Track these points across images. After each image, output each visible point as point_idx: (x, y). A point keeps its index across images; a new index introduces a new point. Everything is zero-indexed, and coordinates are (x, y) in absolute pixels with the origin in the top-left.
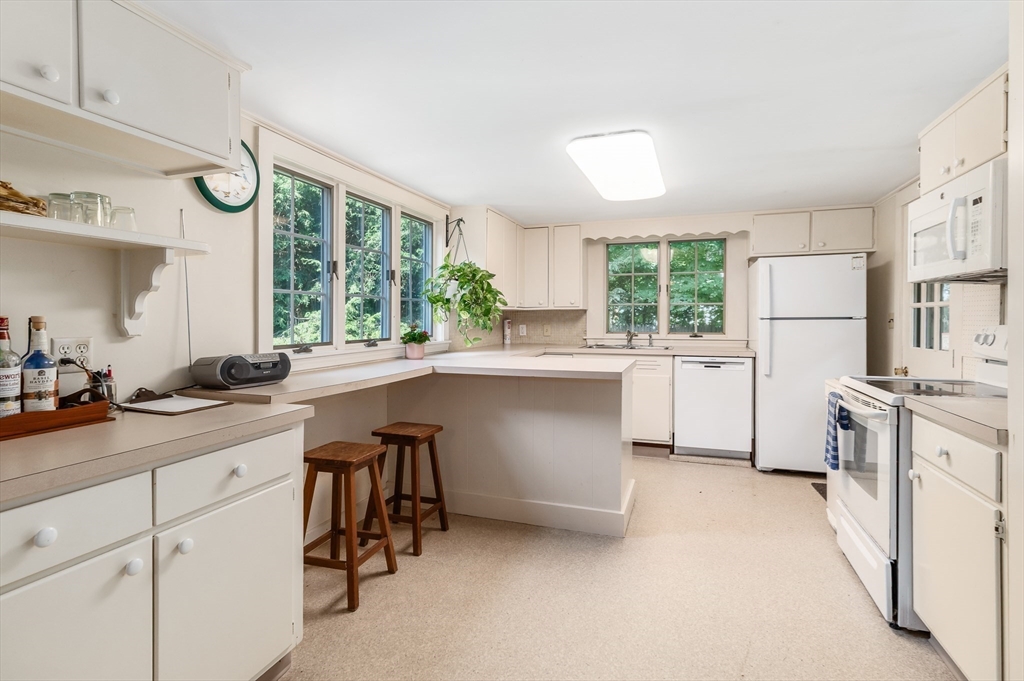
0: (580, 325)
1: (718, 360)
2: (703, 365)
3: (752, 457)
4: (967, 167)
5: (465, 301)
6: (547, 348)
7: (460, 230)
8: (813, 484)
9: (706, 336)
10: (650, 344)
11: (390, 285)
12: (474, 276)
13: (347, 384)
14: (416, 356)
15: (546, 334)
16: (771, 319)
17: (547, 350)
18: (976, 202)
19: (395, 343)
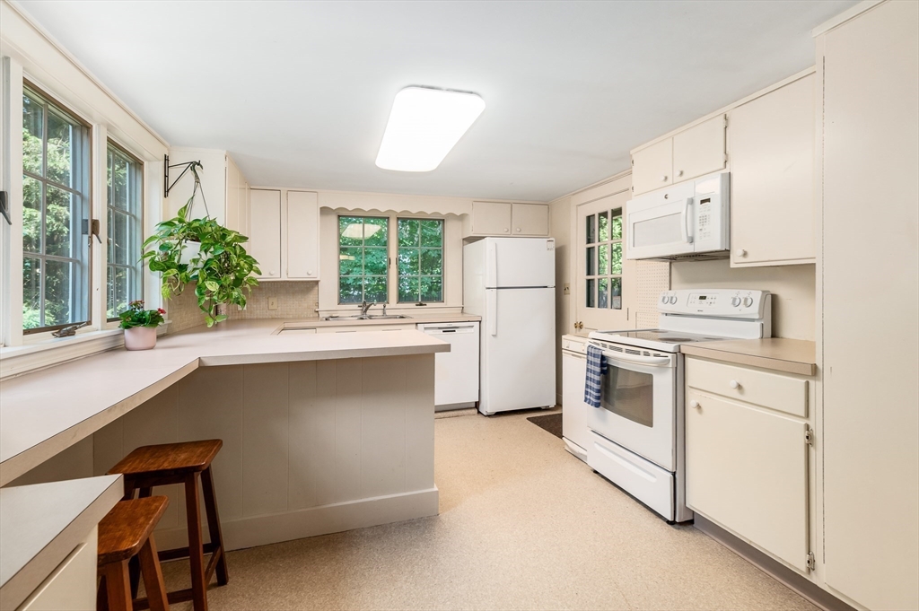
0: (311, 297)
1: (454, 325)
2: (442, 331)
3: (477, 405)
4: (683, 178)
5: (209, 269)
6: (285, 323)
7: (197, 176)
8: (528, 419)
9: (429, 305)
10: (384, 313)
11: (91, 241)
12: (224, 236)
13: (110, 409)
14: (140, 345)
15: (271, 307)
16: (498, 288)
17: (287, 325)
18: (702, 202)
19: (99, 328)
